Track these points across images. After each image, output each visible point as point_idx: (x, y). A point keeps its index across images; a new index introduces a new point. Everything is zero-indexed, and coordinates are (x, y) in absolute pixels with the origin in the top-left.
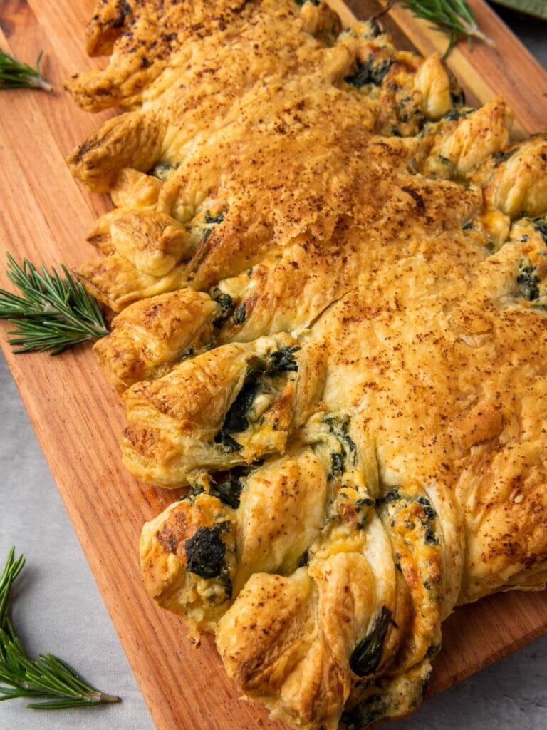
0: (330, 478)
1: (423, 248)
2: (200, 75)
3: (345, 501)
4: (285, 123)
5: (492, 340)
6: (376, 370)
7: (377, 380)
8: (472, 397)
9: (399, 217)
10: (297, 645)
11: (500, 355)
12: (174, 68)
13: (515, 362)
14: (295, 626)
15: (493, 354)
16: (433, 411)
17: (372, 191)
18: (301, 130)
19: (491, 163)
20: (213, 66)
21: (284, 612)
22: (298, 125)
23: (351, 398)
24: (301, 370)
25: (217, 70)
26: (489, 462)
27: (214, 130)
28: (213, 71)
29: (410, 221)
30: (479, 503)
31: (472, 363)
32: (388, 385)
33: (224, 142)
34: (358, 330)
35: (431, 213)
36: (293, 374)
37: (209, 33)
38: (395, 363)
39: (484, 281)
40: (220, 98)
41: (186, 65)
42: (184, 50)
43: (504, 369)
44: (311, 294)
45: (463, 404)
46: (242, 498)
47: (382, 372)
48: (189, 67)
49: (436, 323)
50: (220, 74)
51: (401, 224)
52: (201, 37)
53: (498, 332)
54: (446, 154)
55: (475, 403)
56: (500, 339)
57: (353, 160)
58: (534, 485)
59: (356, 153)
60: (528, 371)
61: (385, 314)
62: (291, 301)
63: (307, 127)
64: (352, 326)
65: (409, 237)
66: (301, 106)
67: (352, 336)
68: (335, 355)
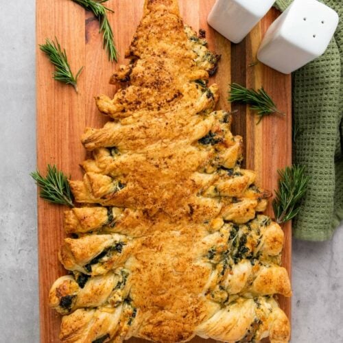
0: (114, 290)
1: (182, 230)
2: (140, 127)
3: (114, 299)
4: (160, 163)
5: (181, 275)
6: (142, 266)
7: (142, 270)
8: (163, 291)
9: (181, 215)
10: (80, 335)
11: (181, 282)
12: (133, 118)
13: (183, 286)
14: (82, 330)
15: (178, 281)
16: (151, 289)
17: (177, 202)
18: (165, 168)
19: (231, 200)
20: (147, 126)
21: (80, 325)
22: (165, 166)
23: (132, 269)
24: (122, 253)
25: (148, 128)
26: (157, 312)
27: (136, 153)
28: (146, 128)
29: (184, 218)
30: (148, 320)
31: (170, 281)
32: (143, 273)
33: (136, 160)
34: (145, 250)
35: (194, 216)
36: (118, 254)
37: (152, 109)
38: (149, 268)
39: (195, 250)
40: (143, 142)
41: (138, 119)
42: (141, 112)
43: (178, 287)
44: (137, 230)
45: (160, 292)
46: (85, 285)
47: (144, 268)
48: (138, 121)
49: (168, 262)
50: (148, 131)
51: (180, 218)
52: (149, 109)
53: (185, 273)
54: (218, 187)
55: (163, 294)
56: (184, 276)
57: (179, 186)
58: (164, 325)
59: (181, 183)
60: (186, 290)
61: (156, 249)
62: (130, 229)
63: (168, 167)
64: (144, 247)
65: (180, 224)
66: (170, 157)
67: (143, 251)
68: (134, 254)
